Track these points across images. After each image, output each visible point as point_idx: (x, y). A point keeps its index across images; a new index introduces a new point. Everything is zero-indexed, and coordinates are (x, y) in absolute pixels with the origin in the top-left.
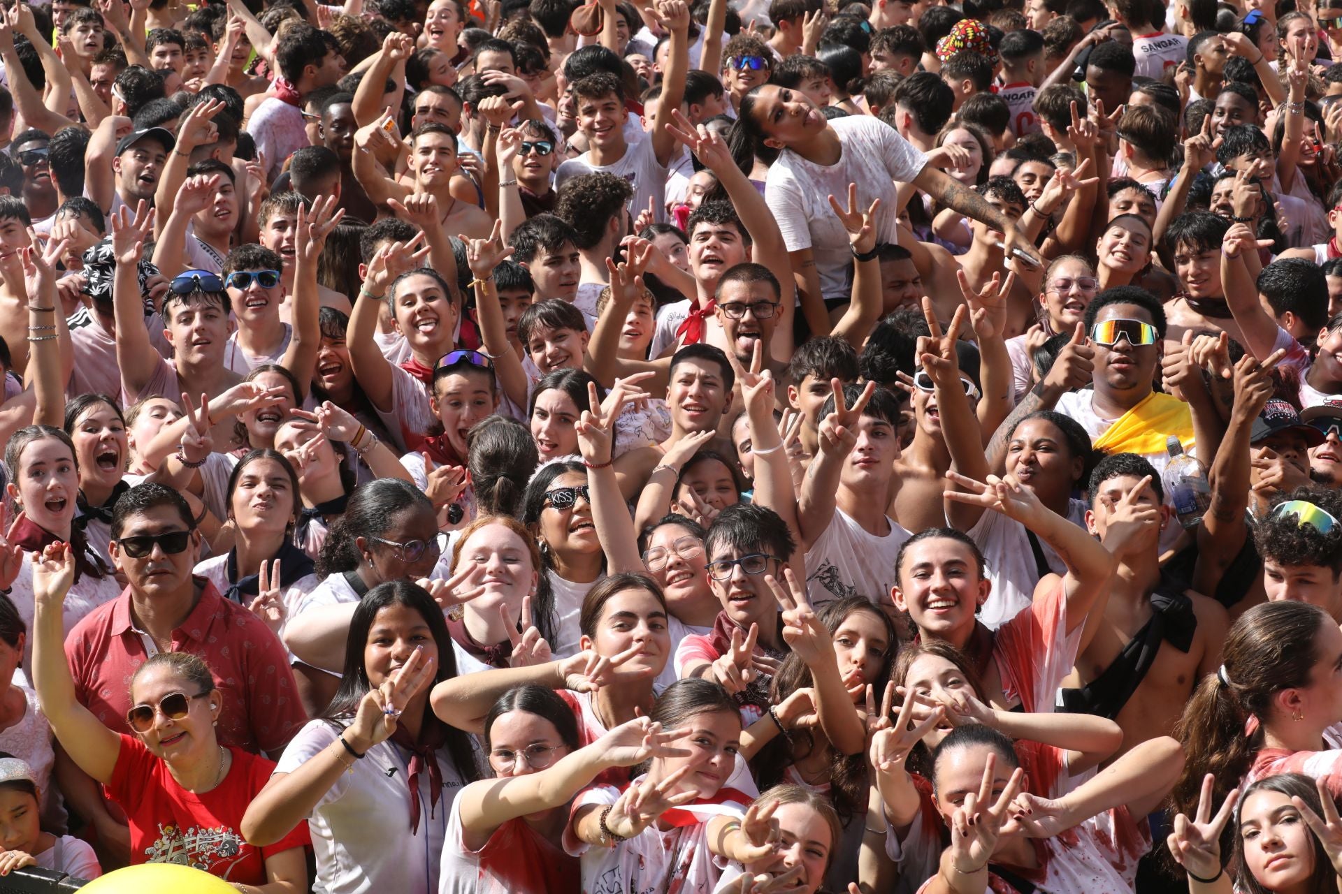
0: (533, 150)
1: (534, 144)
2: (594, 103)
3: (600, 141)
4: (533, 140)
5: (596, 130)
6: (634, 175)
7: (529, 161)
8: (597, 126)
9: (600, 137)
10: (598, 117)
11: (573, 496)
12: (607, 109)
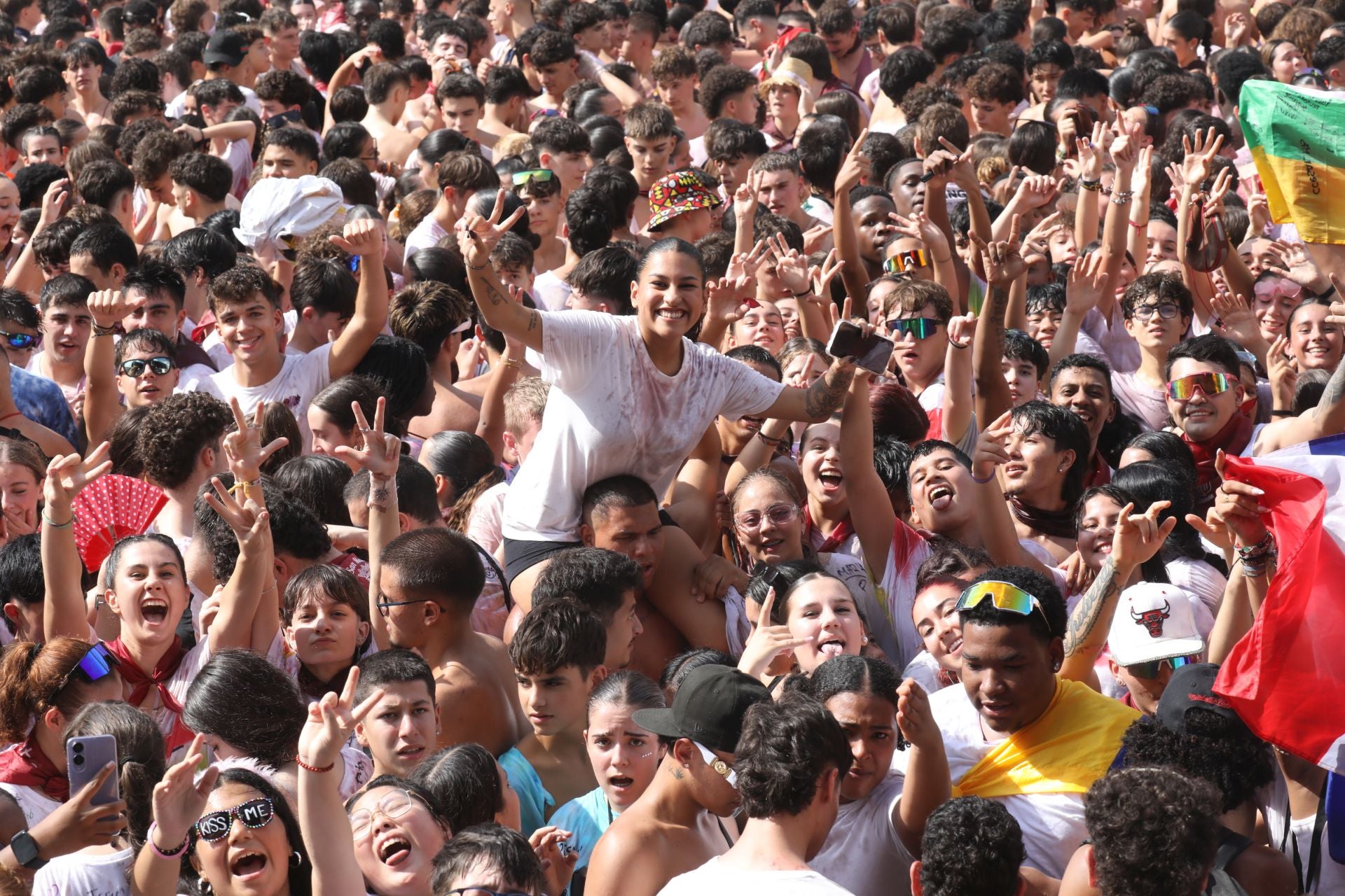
0: (147, 370)
1: (148, 361)
2: (236, 308)
3: (246, 356)
4: (147, 356)
5: (239, 342)
6: (297, 399)
7: (144, 384)
8: (240, 338)
9: (245, 350)
10: (241, 326)
11: (227, 822)
12: (253, 314)
